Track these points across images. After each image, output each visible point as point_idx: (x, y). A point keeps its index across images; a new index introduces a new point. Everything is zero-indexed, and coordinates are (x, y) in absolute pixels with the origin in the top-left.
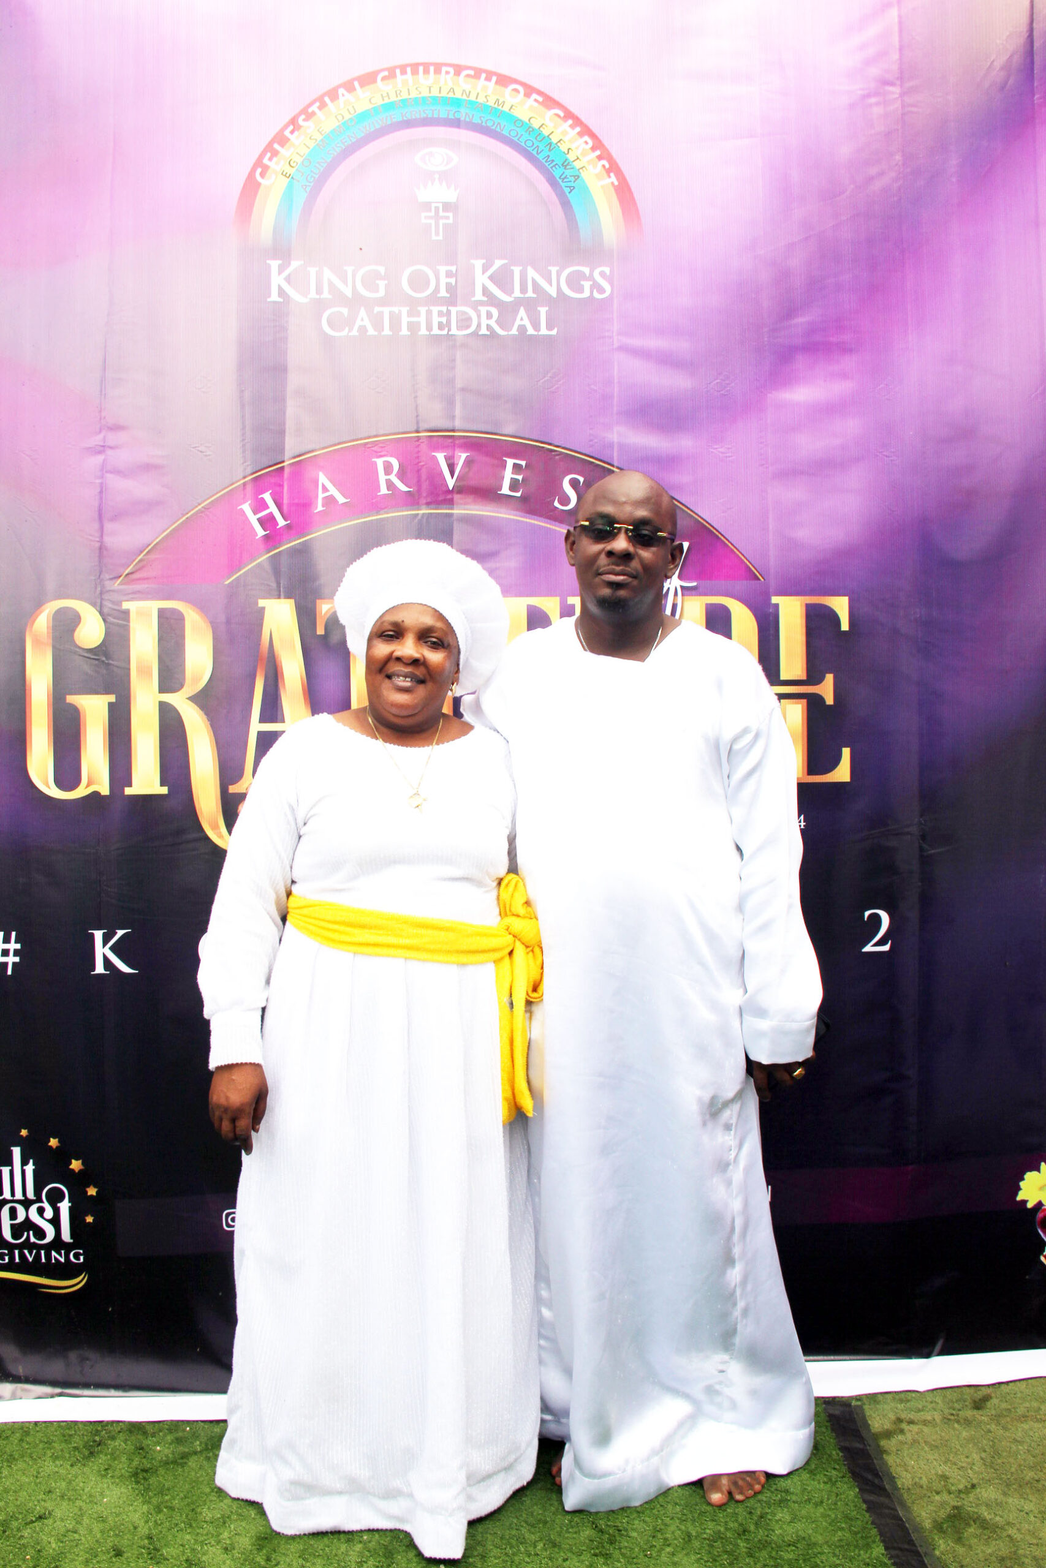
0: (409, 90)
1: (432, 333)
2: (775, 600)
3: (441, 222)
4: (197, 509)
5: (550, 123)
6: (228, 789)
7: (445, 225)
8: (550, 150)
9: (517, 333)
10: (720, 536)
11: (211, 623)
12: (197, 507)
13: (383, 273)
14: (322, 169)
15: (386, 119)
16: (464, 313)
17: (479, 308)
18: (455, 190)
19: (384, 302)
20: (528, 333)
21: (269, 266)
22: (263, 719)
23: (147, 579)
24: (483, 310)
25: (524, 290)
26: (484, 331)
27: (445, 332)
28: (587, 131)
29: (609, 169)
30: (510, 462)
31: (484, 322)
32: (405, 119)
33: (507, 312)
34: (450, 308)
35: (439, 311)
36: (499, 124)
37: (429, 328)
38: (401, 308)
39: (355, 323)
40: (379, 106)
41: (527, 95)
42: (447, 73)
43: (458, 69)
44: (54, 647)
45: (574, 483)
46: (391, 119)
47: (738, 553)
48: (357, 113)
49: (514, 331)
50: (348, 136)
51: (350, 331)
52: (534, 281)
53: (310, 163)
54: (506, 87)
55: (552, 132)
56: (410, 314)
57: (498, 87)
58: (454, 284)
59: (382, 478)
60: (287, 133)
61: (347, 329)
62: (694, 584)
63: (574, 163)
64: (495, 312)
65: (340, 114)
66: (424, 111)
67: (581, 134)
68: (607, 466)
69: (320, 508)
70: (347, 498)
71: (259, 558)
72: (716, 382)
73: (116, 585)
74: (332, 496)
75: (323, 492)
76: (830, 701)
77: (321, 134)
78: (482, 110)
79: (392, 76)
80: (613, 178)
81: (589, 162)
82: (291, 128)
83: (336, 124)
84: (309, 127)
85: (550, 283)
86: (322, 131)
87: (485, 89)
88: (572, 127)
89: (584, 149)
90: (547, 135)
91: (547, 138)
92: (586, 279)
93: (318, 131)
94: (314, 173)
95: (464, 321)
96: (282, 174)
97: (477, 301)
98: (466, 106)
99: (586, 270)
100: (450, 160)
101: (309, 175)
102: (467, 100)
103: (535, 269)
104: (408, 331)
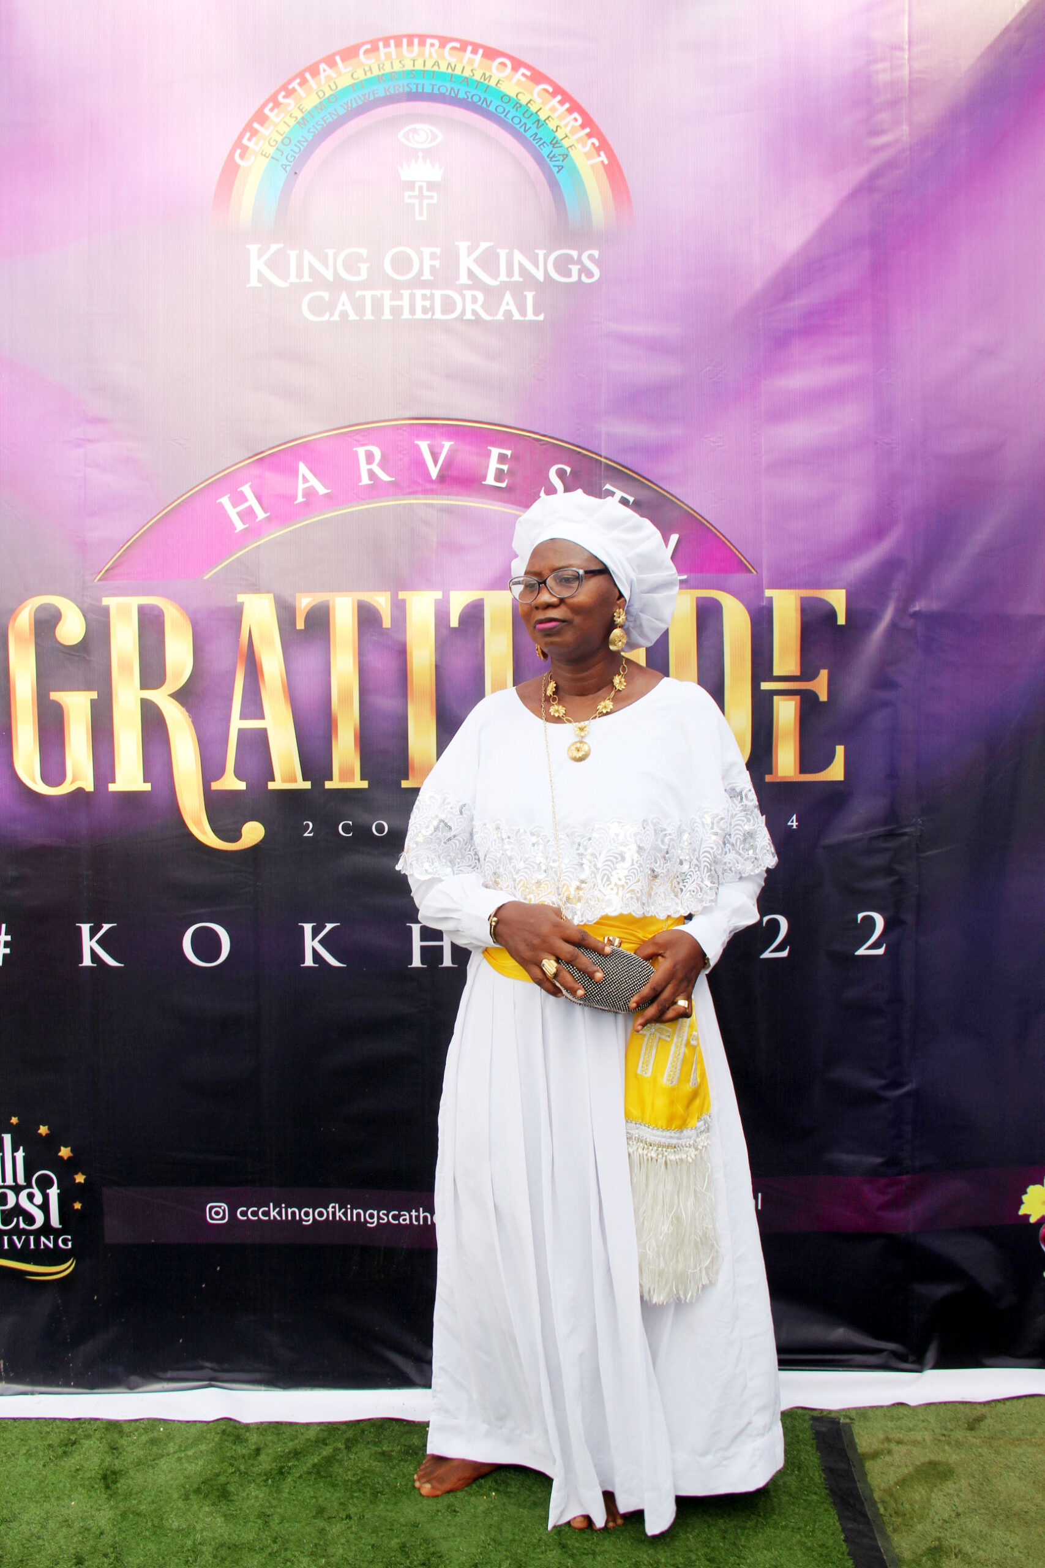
0: (392, 63)
1: (415, 317)
2: (768, 593)
3: (425, 202)
4: (176, 502)
5: (536, 98)
6: (210, 786)
7: (428, 204)
8: (538, 128)
9: (503, 318)
10: (712, 527)
11: (190, 619)
12: (176, 500)
13: (365, 256)
14: (302, 148)
15: (369, 95)
16: (450, 297)
17: (464, 292)
18: (440, 169)
19: (365, 285)
20: (514, 318)
21: (248, 250)
22: (243, 716)
23: (129, 574)
24: (468, 294)
25: (510, 273)
26: (469, 316)
27: (429, 316)
28: (575, 107)
29: (599, 147)
31: (469, 307)
32: (388, 94)
33: (493, 296)
34: (433, 291)
35: (422, 295)
36: (485, 99)
37: (412, 311)
38: (383, 292)
39: (336, 307)
40: (361, 82)
41: (515, 69)
42: (432, 45)
43: (444, 41)
44: (37, 644)
45: (561, 474)
46: (374, 94)
47: (729, 544)
48: (339, 88)
49: (500, 316)
50: (330, 114)
51: (332, 315)
52: (520, 264)
53: (290, 142)
54: (493, 60)
55: (540, 109)
56: (392, 298)
57: (486, 61)
58: (438, 266)
59: (364, 467)
60: (266, 111)
61: (328, 314)
63: (563, 141)
64: (480, 296)
65: (322, 90)
66: (407, 85)
67: (570, 111)
68: (594, 456)
69: (300, 499)
70: (327, 489)
71: (238, 552)
72: (708, 369)
73: (96, 581)
74: (312, 487)
75: (304, 483)
76: (823, 697)
77: (301, 110)
78: (468, 84)
79: (375, 49)
80: (603, 157)
81: (579, 140)
82: (271, 105)
83: (317, 101)
84: (289, 105)
85: (537, 267)
86: (303, 108)
87: (471, 62)
88: (561, 103)
89: (573, 126)
90: (534, 111)
91: (535, 115)
92: (574, 263)
93: (299, 108)
94: (294, 152)
95: (448, 306)
96: (262, 154)
97: (462, 285)
98: (451, 80)
99: (574, 254)
100: (434, 137)
101: (288, 154)
102: (452, 75)
103: (523, 253)
104: (391, 314)
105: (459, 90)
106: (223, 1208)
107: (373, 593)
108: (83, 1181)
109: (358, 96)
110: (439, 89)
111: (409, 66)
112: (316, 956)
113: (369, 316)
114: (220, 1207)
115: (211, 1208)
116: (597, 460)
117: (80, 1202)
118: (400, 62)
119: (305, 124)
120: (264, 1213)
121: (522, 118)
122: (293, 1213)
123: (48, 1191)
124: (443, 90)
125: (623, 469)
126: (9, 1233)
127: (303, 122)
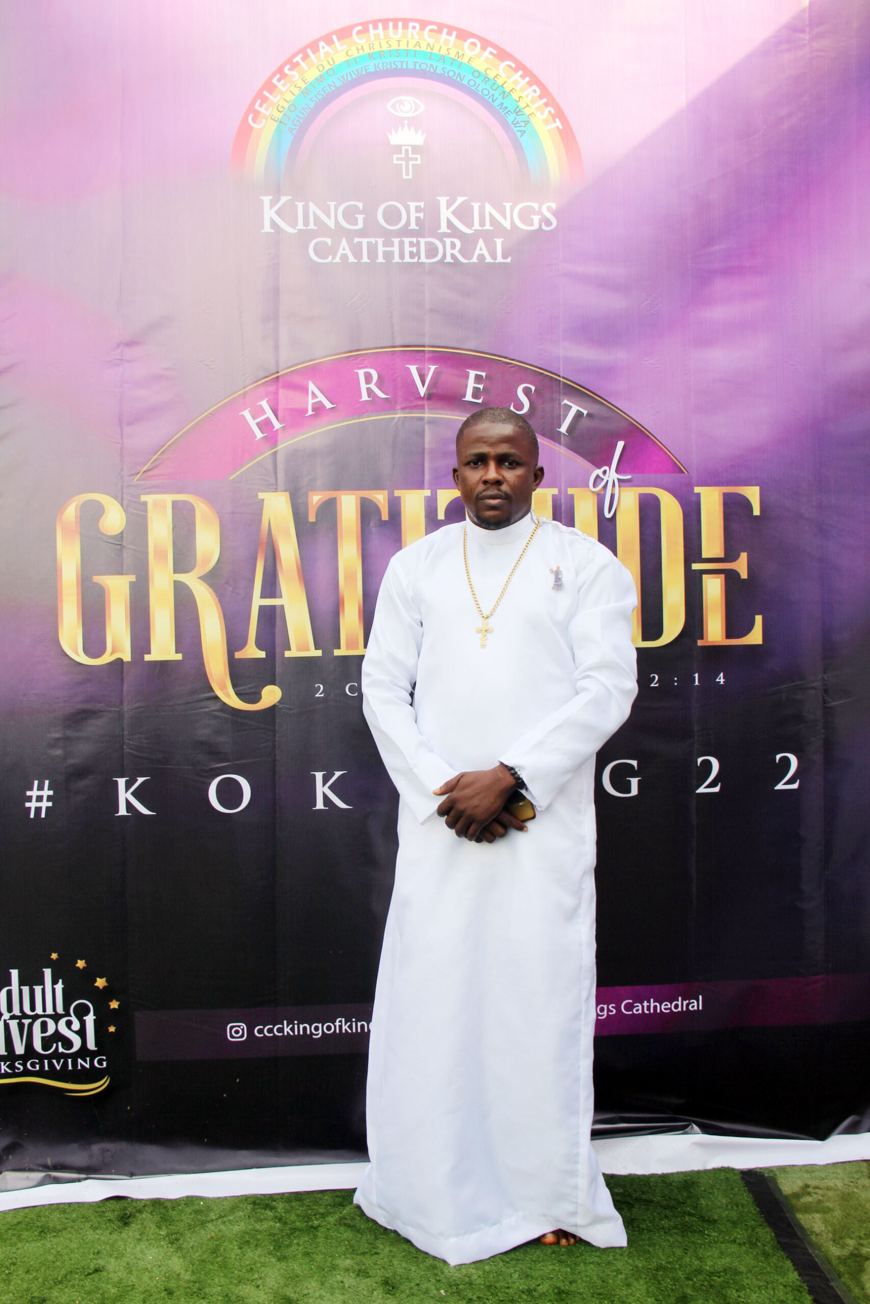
0: (380, 43)
1: (404, 261)
2: (697, 490)
3: (411, 163)
4: (204, 415)
5: (501, 73)
6: (234, 655)
7: (413, 165)
8: (503, 98)
9: (477, 261)
10: (650, 435)
11: (218, 513)
12: (204, 413)
13: (361, 208)
14: (306, 114)
15: (362, 68)
16: (433, 244)
17: (445, 239)
18: (422, 134)
19: (362, 233)
20: (486, 261)
21: (262, 200)
22: (263, 596)
23: (162, 475)
24: (448, 241)
25: (482, 223)
26: (449, 259)
27: (415, 260)
28: (535, 81)
29: (555, 115)
30: (472, 374)
31: (449, 251)
33: (468, 243)
36: (459, 74)
37: (402, 256)
38: (377, 239)
39: (338, 251)
40: (355, 58)
41: (484, 48)
42: (414, 28)
43: (423, 24)
44: (81, 534)
45: (527, 392)
46: (366, 70)
47: (665, 450)
48: (336, 63)
49: (474, 260)
50: (329, 86)
51: (334, 258)
52: (491, 215)
53: (296, 108)
54: (465, 40)
55: (506, 82)
57: (459, 41)
59: (363, 386)
60: (275, 81)
61: (331, 257)
62: (629, 477)
63: (524, 110)
64: (458, 243)
65: (322, 65)
66: (394, 63)
67: (530, 84)
68: (554, 376)
69: (310, 412)
70: (333, 404)
71: (258, 457)
72: (646, 302)
73: (135, 480)
74: (320, 402)
75: (313, 399)
76: (744, 575)
77: (304, 81)
78: (444, 62)
79: (365, 30)
80: (558, 123)
81: (538, 109)
82: (278, 76)
83: (317, 74)
84: (294, 76)
85: (505, 217)
86: (306, 79)
87: (447, 42)
88: (523, 77)
89: (533, 97)
90: (501, 84)
91: (501, 87)
92: (535, 213)
93: (302, 79)
94: (300, 118)
95: (432, 251)
96: (271, 118)
97: (442, 233)
98: (430, 58)
99: (536, 206)
100: (417, 107)
101: (294, 119)
102: (431, 53)
103: (492, 205)
104: (384, 259)
105: (437, 67)
106: (242, 1027)
107: (373, 491)
108: (117, 1007)
109: (353, 71)
110: (420, 66)
111: (394, 46)
112: (326, 799)
113: (365, 259)
114: (239, 1026)
115: (232, 1028)
116: (556, 379)
117: (114, 1026)
118: (387, 42)
119: (307, 94)
120: (280, 1030)
121: (490, 90)
122: (305, 1028)
123: (85, 1018)
124: (424, 67)
125: (578, 387)
126: (49, 1057)
127: (306, 92)
